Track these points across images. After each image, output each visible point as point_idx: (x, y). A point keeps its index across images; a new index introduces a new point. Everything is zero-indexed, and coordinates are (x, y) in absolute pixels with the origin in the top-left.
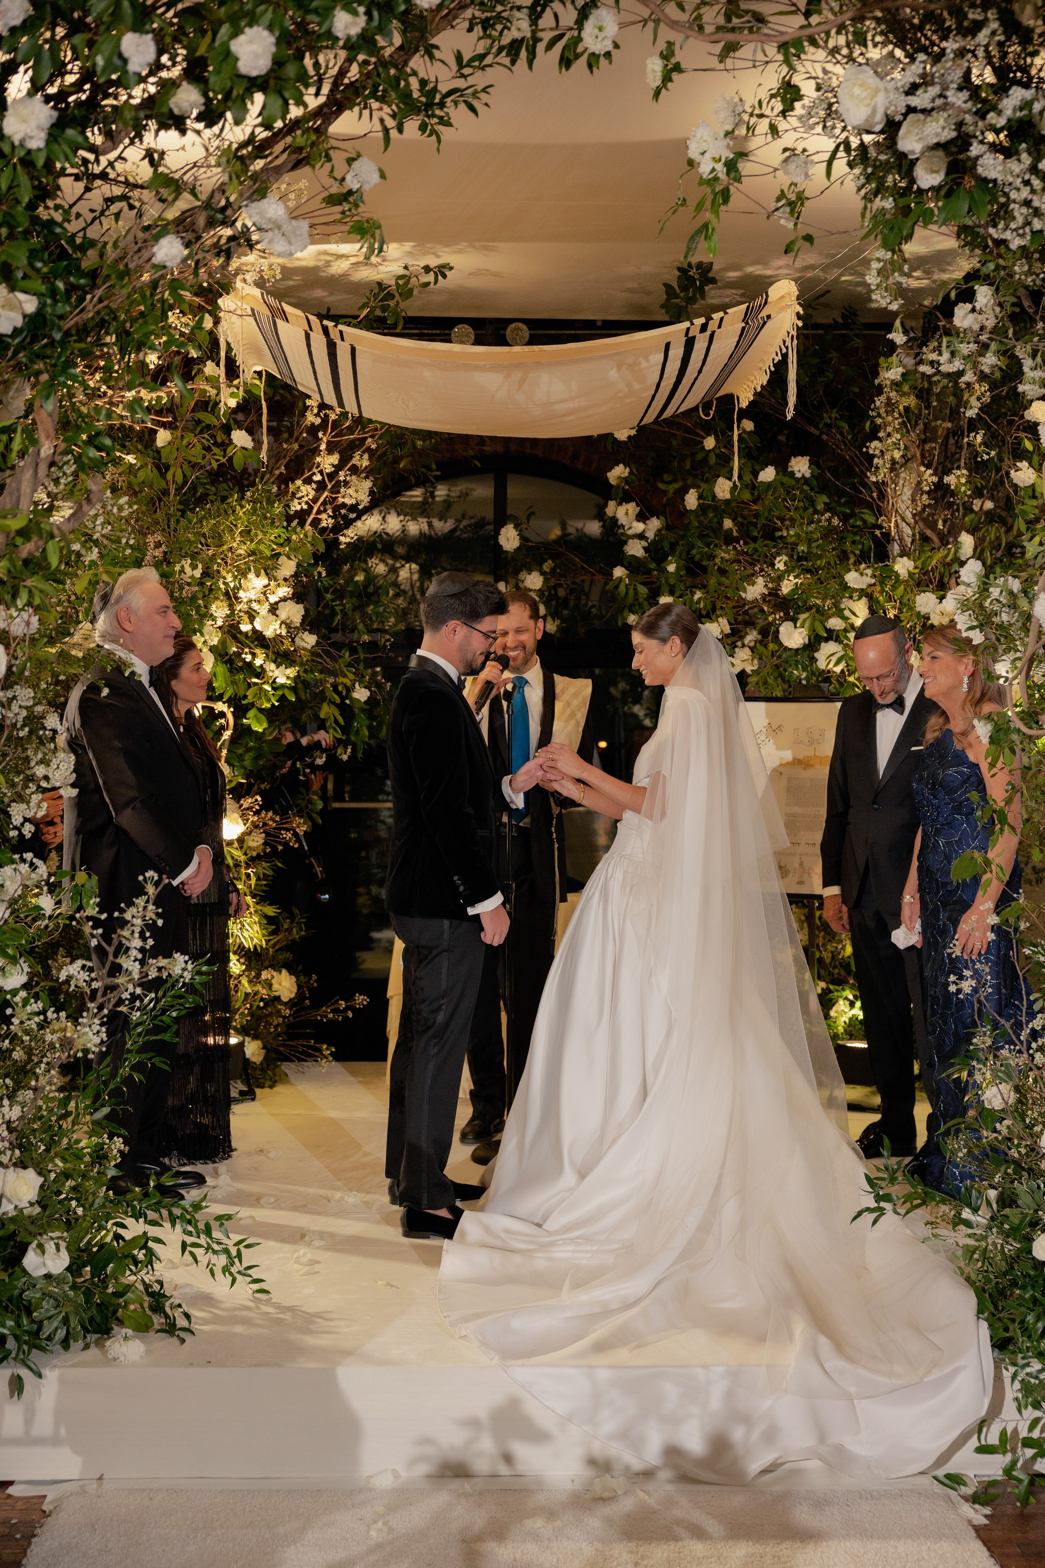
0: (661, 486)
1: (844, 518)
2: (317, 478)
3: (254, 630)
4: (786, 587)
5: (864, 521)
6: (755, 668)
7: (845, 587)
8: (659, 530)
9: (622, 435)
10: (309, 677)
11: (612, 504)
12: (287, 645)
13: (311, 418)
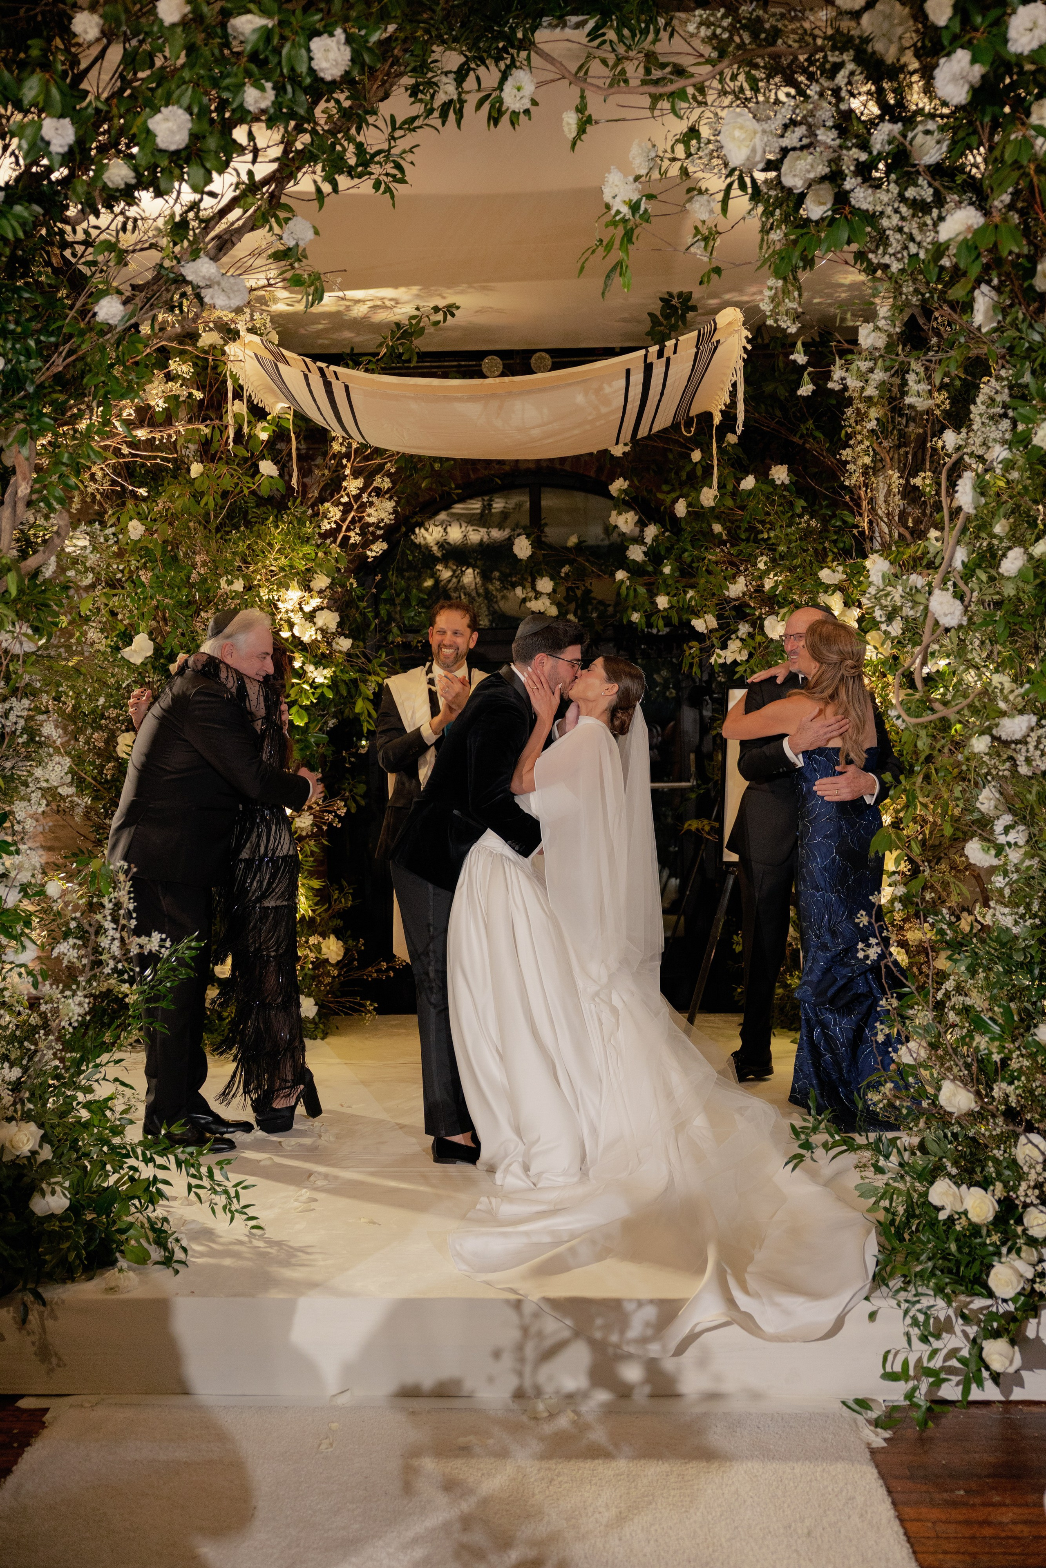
0: (660, 496)
1: (825, 521)
2: (345, 500)
3: (293, 635)
4: (768, 584)
5: (845, 522)
6: (745, 658)
7: (819, 583)
8: (656, 536)
9: (618, 451)
10: (346, 677)
11: (614, 513)
12: (324, 649)
13: (336, 447)
